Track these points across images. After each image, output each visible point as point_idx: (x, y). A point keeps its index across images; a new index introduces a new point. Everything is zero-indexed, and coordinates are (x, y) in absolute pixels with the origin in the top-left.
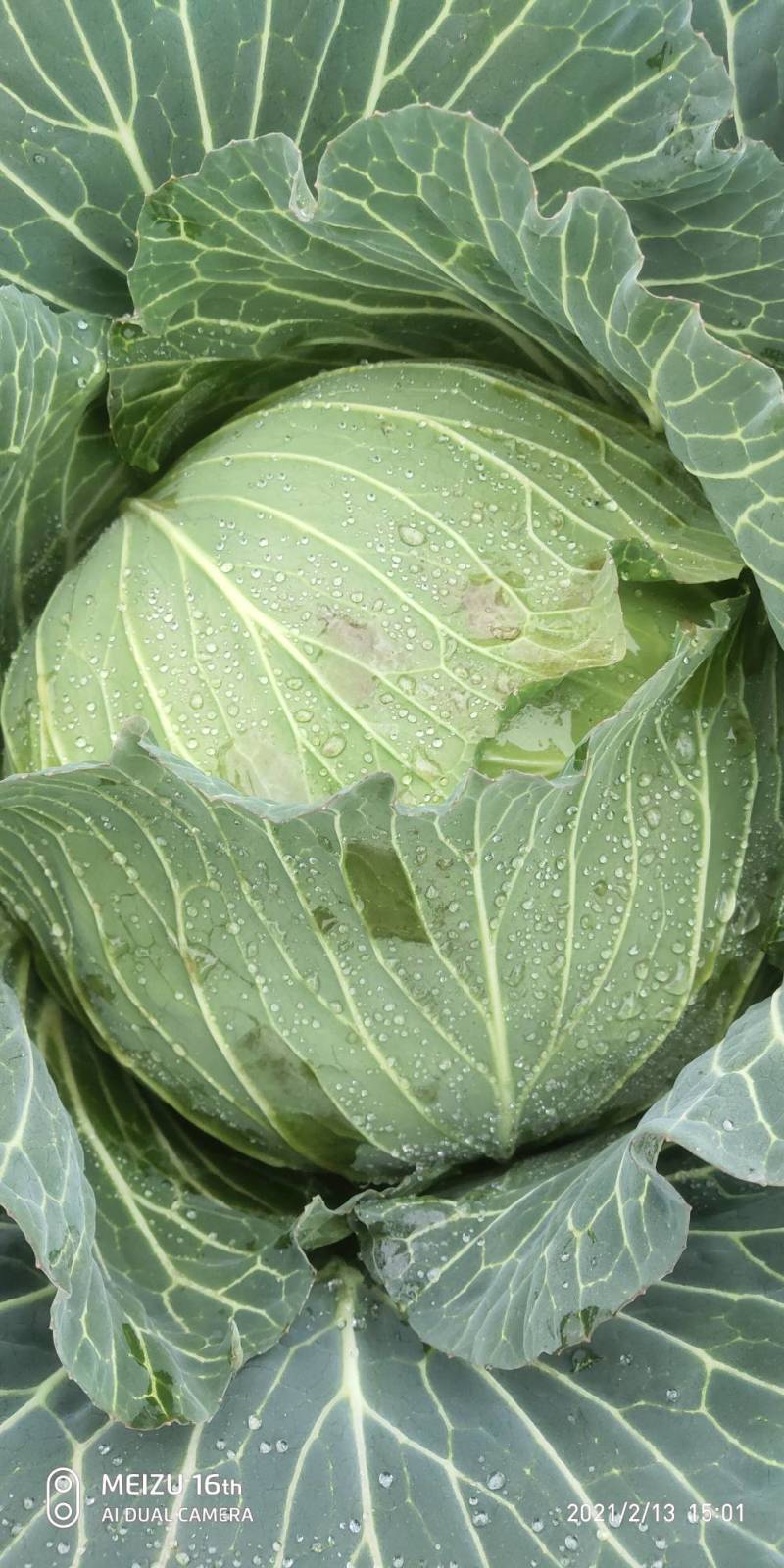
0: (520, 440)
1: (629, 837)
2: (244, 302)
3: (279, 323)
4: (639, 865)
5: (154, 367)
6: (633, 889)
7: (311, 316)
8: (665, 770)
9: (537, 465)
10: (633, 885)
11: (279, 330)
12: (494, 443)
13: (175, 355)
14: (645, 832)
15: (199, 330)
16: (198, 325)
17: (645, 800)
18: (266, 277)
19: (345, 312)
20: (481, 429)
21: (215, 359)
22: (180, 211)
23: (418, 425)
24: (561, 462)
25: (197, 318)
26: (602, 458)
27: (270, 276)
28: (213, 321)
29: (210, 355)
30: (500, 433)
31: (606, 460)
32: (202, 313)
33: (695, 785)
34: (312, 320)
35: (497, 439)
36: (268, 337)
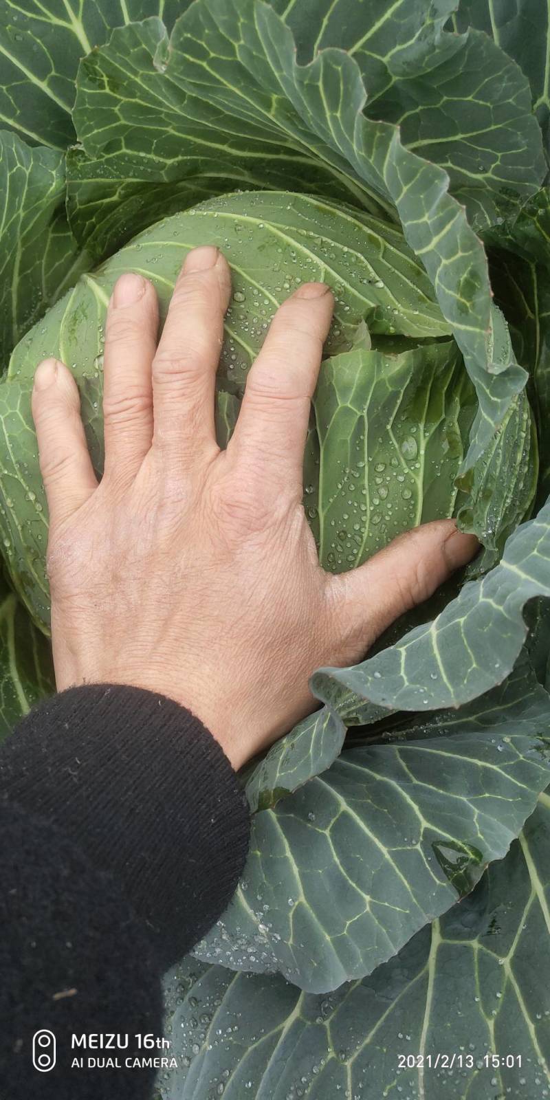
0: (325, 239)
1: (365, 504)
2: (155, 141)
3: (180, 158)
4: (371, 522)
5: (97, 183)
6: (365, 539)
7: (202, 155)
8: (394, 462)
9: (333, 256)
10: (365, 536)
11: (179, 163)
12: (308, 241)
13: (110, 175)
14: (377, 502)
15: (126, 159)
16: (125, 155)
17: (379, 481)
18: (168, 125)
19: (223, 153)
20: (299, 231)
21: (138, 180)
22: (104, 72)
23: (258, 226)
24: (352, 255)
25: (124, 150)
26: (381, 255)
27: (170, 124)
28: (136, 153)
29: (134, 176)
30: (312, 234)
31: (383, 258)
32: (127, 147)
33: (415, 473)
34: (202, 158)
35: (309, 237)
36: (172, 167)
